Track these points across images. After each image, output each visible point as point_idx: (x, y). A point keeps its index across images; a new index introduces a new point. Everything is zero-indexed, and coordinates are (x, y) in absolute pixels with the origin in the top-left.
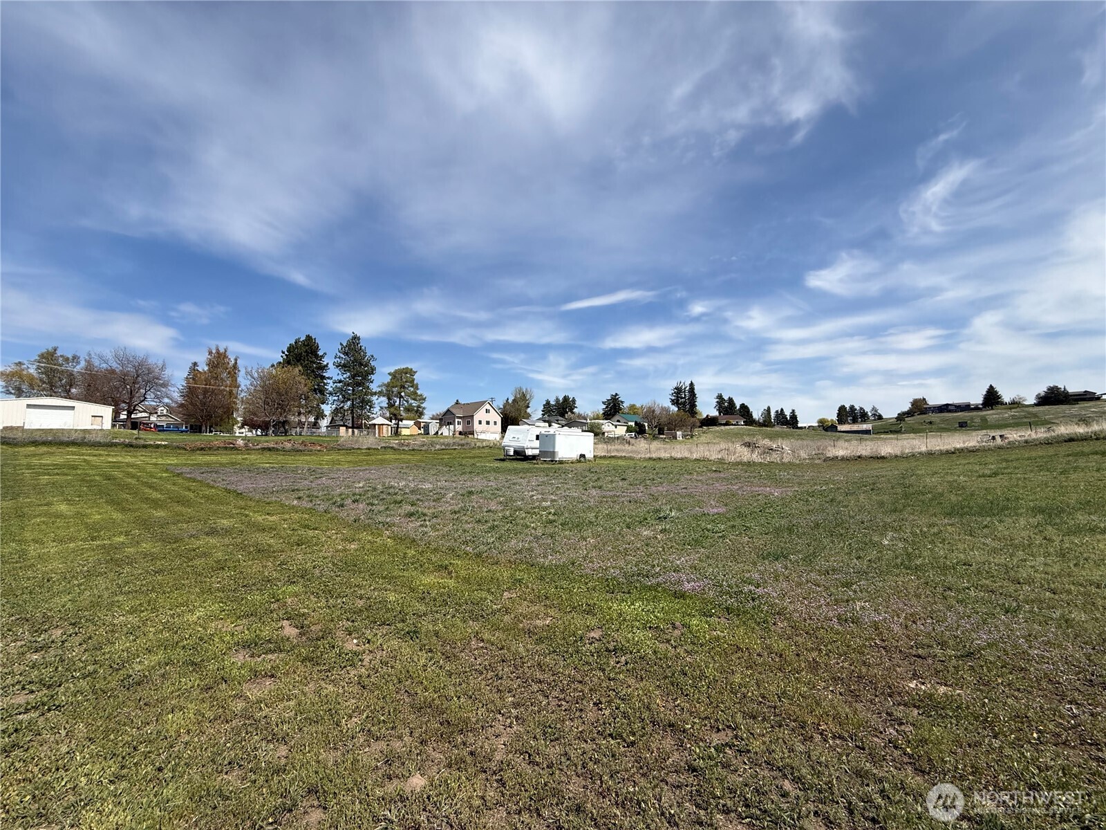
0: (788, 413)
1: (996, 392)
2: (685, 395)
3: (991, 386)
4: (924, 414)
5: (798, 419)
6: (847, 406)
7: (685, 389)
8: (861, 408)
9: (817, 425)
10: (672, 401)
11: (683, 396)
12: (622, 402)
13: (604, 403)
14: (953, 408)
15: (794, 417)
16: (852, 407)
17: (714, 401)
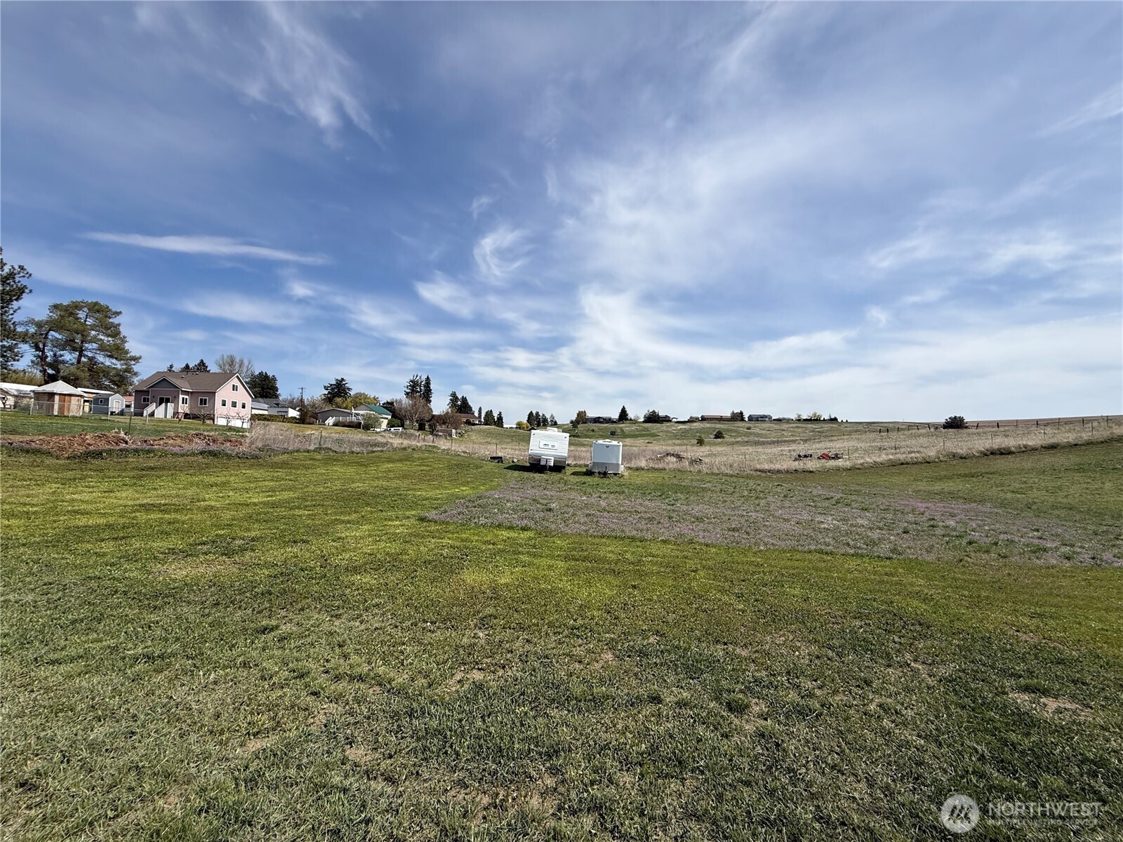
0: (496, 415)
1: (626, 411)
2: (420, 389)
3: (624, 407)
4: (585, 423)
5: (504, 421)
6: (534, 413)
7: (421, 382)
8: (543, 415)
9: (515, 426)
10: (407, 394)
11: (419, 390)
12: (349, 389)
13: (326, 388)
14: (601, 420)
15: (500, 418)
16: (537, 413)
17: (448, 400)
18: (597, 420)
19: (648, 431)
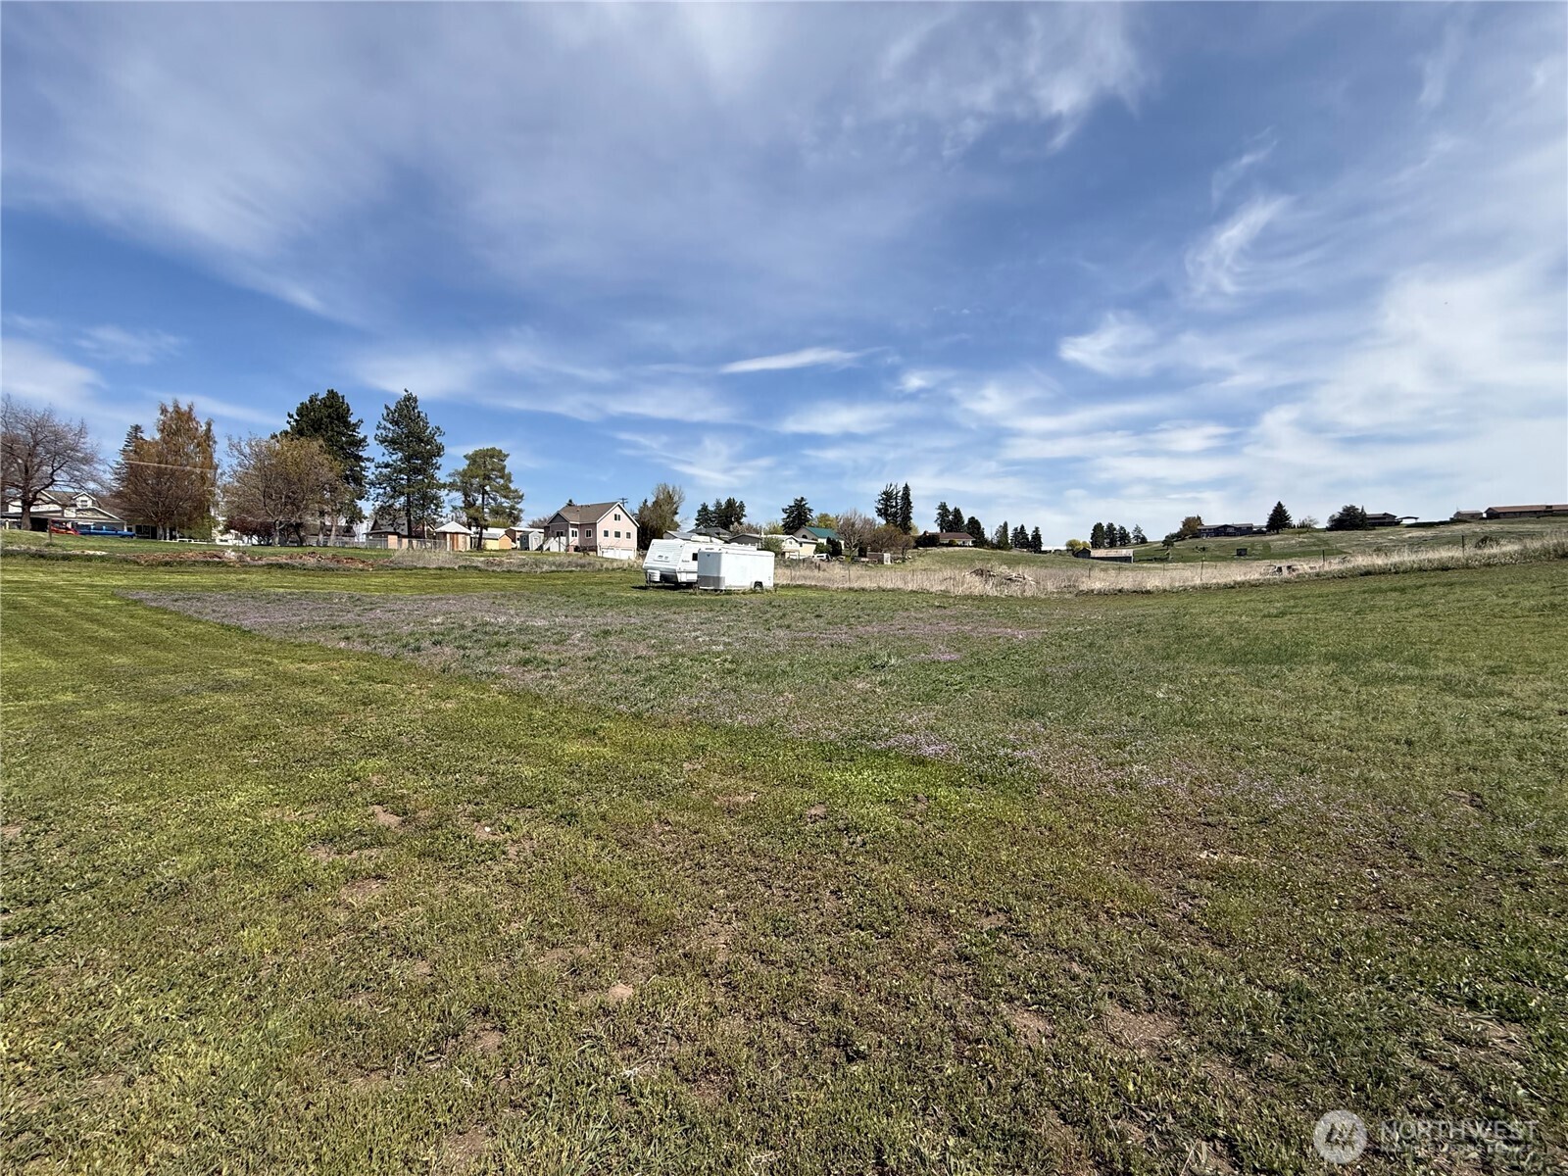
0: (1029, 532)
1: (1285, 512)
2: (896, 503)
3: (1279, 504)
4: (1197, 537)
5: (1042, 540)
6: (1105, 525)
7: (897, 494)
8: (1122, 528)
9: (1065, 548)
10: (879, 510)
11: (894, 504)
12: (810, 510)
13: (784, 511)
14: (1232, 530)
15: (1037, 537)
16: (1110, 526)
17: (935, 513)
18: (1221, 531)
19: (1328, 545)
